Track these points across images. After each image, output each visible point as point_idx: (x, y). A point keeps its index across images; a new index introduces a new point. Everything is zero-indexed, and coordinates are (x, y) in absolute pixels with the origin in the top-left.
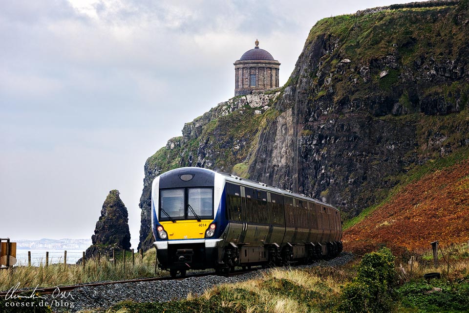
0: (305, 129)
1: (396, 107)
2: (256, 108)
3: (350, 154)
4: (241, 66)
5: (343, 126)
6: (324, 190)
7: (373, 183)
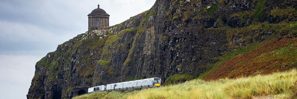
0: (163, 36)
1: (215, 24)
2: (100, 36)
3: (193, 47)
4: (92, 16)
5: (188, 33)
6: (179, 64)
7: (205, 61)
